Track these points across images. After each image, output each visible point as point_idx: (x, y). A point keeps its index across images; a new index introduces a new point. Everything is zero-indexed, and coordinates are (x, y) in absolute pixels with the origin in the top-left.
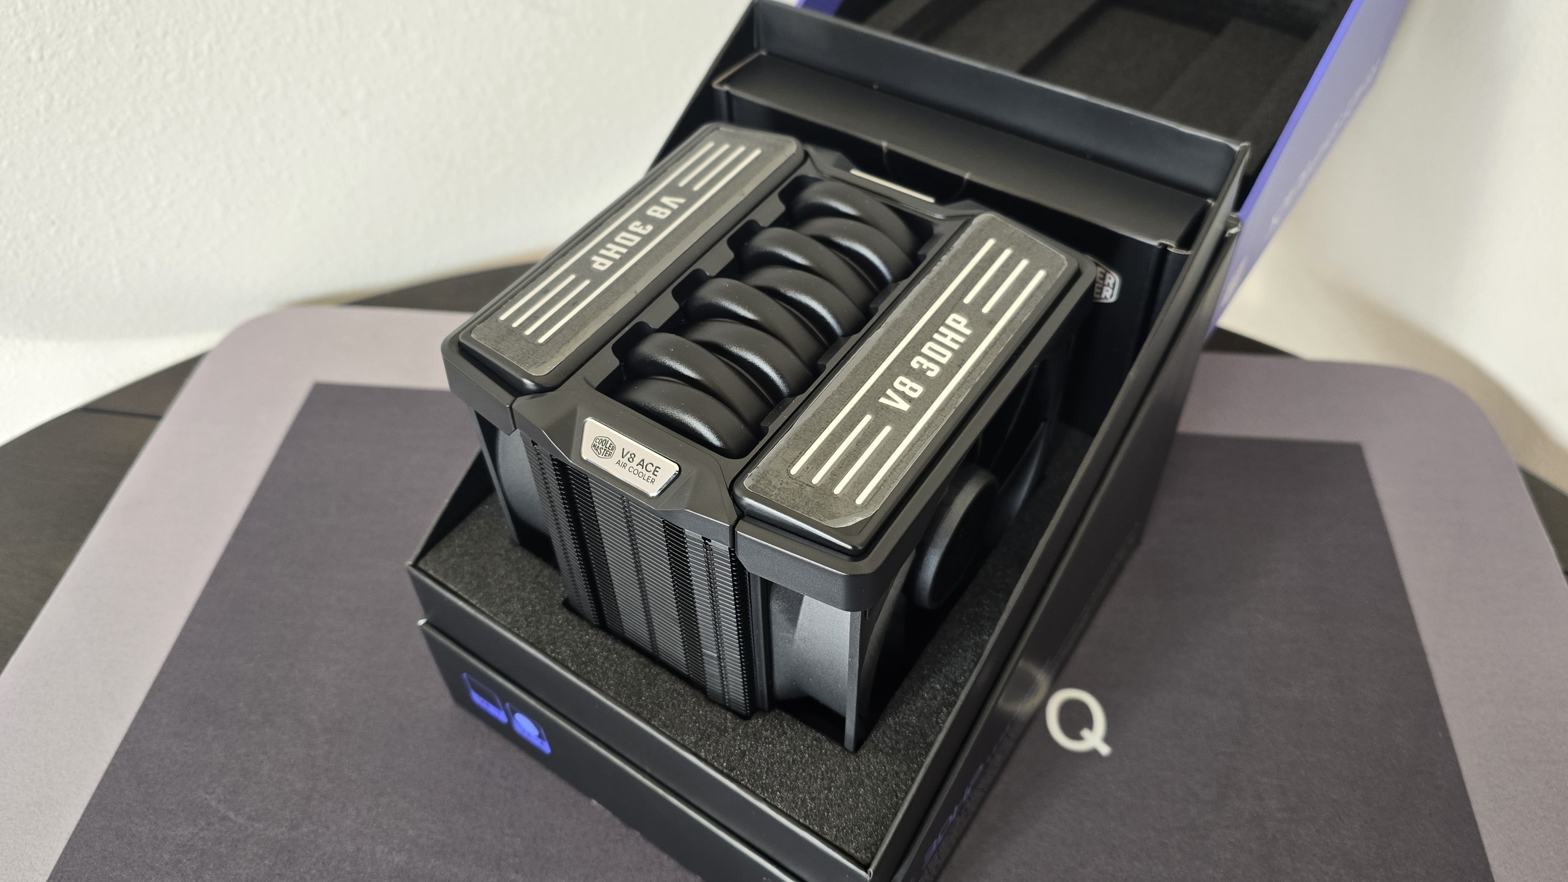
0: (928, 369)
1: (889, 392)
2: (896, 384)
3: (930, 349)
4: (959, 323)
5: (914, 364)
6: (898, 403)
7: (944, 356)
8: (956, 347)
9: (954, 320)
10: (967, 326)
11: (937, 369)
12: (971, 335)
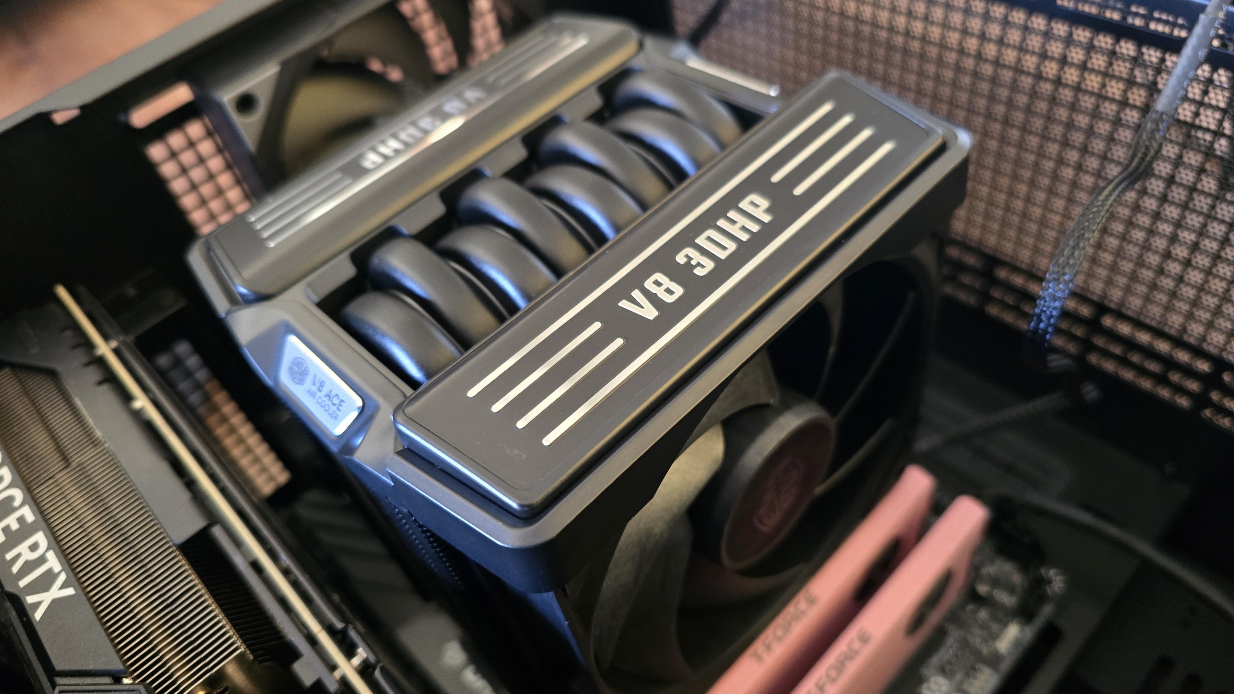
0: (699, 264)
1: (636, 294)
2: (649, 284)
3: (709, 239)
4: (757, 206)
5: (681, 259)
6: (642, 307)
7: (724, 248)
8: (744, 237)
9: (752, 203)
10: (768, 211)
11: (710, 265)
12: (771, 222)
